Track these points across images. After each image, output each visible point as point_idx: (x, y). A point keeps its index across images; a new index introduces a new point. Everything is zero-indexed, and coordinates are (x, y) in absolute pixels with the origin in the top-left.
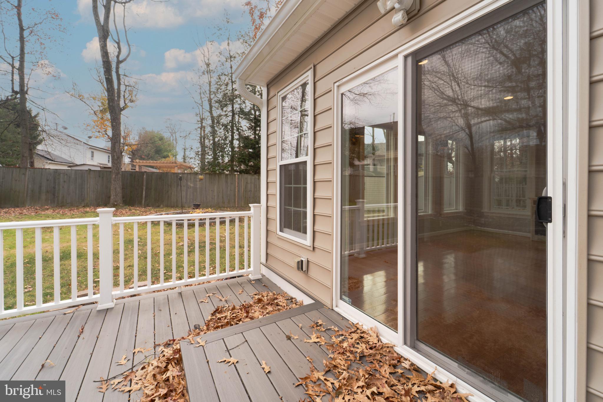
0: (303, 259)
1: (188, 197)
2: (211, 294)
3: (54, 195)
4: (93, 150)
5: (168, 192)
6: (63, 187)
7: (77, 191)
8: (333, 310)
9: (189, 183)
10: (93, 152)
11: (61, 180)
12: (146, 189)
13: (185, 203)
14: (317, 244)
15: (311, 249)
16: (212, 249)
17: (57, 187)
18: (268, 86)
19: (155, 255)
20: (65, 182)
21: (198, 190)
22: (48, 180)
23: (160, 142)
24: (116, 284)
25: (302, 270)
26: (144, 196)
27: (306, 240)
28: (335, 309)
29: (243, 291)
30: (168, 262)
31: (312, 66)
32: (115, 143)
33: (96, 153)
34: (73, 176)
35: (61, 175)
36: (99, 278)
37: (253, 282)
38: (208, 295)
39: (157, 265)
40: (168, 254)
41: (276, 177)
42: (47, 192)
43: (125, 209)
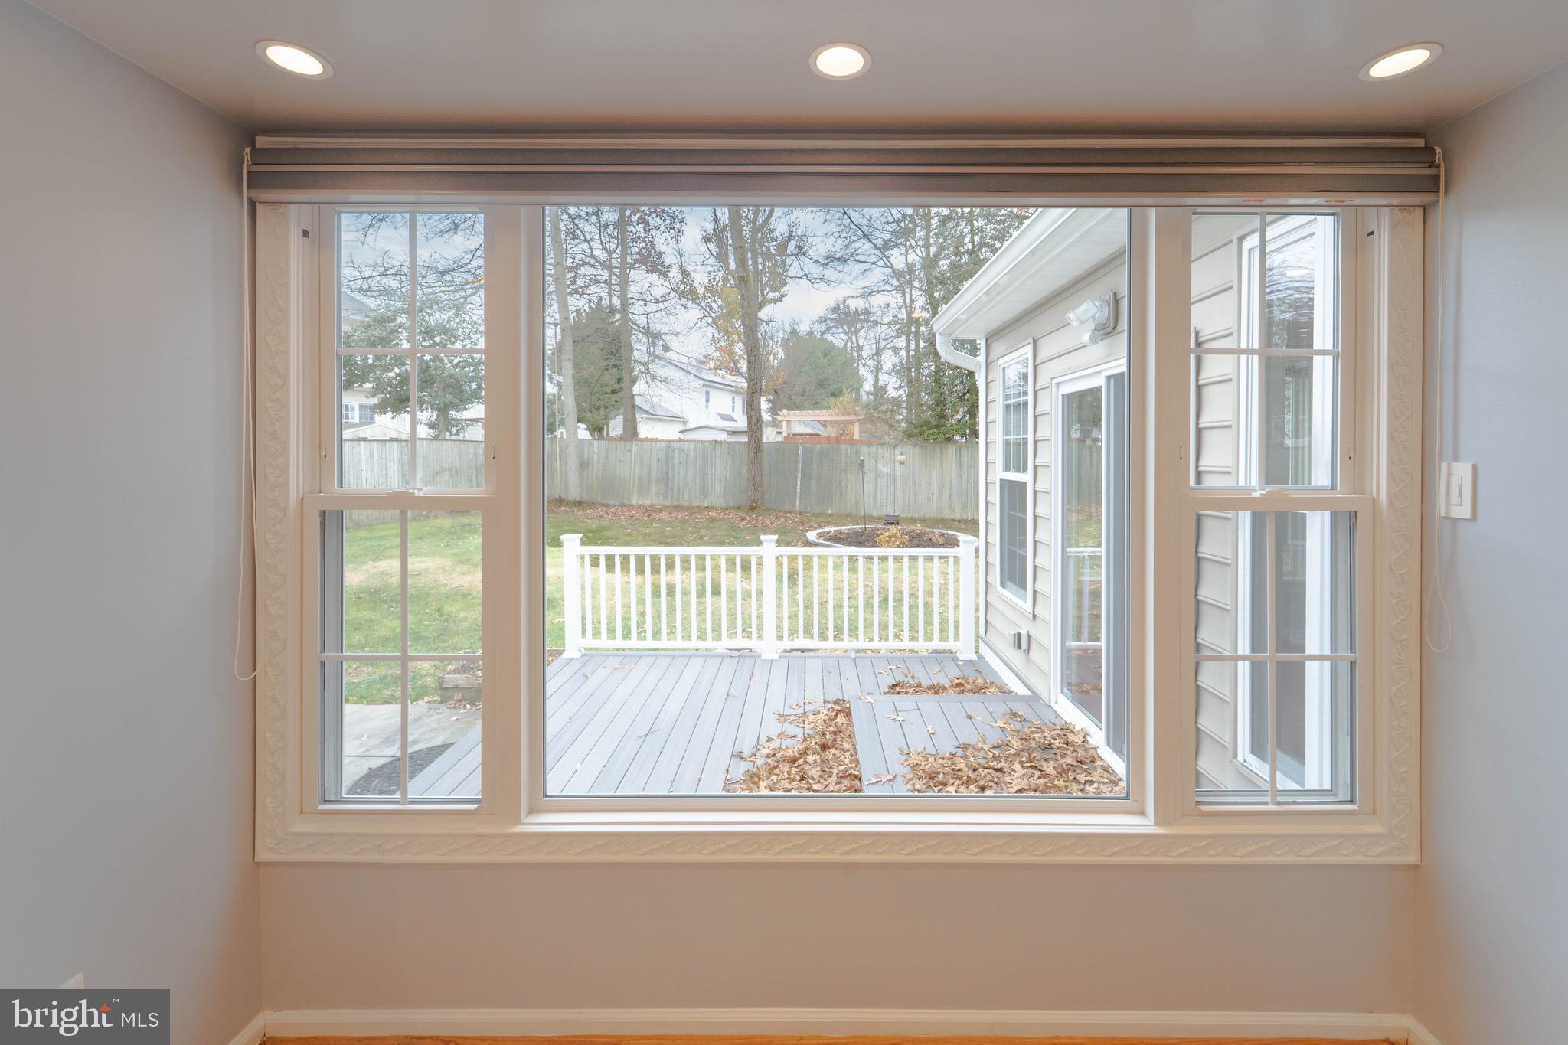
0: (1021, 631)
1: (879, 496)
2: (894, 667)
3: (667, 486)
4: (708, 389)
5: (840, 483)
6: (679, 473)
7: (698, 480)
8: (1050, 706)
9: (880, 466)
10: (708, 393)
11: (676, 460)
12: (802, 479)
13: (874, 507)
14: (1038, 611)
15: (1031, 616)
16: (913, 607)
17: (670, 471)
18: (987, 340)
19: (823, 604)
20: (680, 463)
21: (899, 481)
22: (659, 461)
23: (826, 361)
24: (780, 637)
25: (1020, 648)
26: (798, 490)
27: (1025, 601)
28: (1053, 705)
29: (940, 671)
30: (839, 618)
31: (1031, 340)
32: (753, 393)
33: (713, 393)
34: (692, 454)
35: (676, 451)
36: (751, 627)
37: (960, 663)
38: (890, 667)
39: (824, 622)
40: (839, 606)
41: (995, 496)
42: (658, 480)
43: (769, 515)
